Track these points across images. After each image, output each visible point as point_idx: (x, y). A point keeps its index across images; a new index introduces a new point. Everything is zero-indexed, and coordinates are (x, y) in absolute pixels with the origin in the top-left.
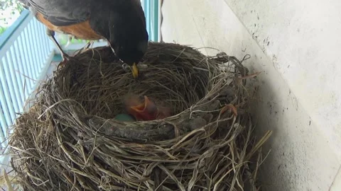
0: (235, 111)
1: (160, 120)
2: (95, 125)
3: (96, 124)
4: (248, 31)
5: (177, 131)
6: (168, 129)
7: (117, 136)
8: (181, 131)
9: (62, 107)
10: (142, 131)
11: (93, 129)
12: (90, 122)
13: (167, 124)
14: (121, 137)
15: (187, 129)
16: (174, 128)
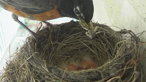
0: (135, 63)
1: (93, 69)
2: (56, 73)
3: (56, 71)
4: (141, 17)
5: (102, 76)
6: (97, 75)
7: (68, 78)
8: (105, 76)
9: (36, 61)
10: (83, 76)
11: (55, 74)
12: (53, 70)
13: (97, 72)
14: (71, 79)
15: (108, 75)
16: (100, 74)
